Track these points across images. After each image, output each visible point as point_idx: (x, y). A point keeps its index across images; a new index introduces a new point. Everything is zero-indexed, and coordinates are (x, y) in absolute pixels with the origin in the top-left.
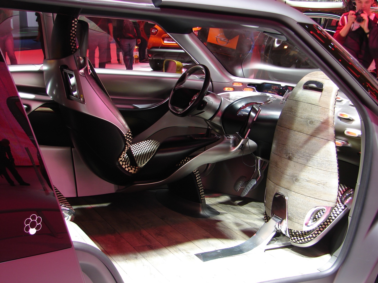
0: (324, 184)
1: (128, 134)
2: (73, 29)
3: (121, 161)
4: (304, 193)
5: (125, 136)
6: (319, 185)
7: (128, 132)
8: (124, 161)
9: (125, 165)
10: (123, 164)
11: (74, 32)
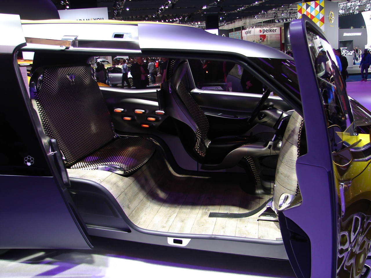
0: (288, 177)
1: (197, 131)
2: (171, 66)
3: (197, 148)
4: (279, 182)
5: (195, 132)
6: (286, 177)
7: (197, 130)
8: (199, 149)
9: (199, 151)
10: (198, 151)
11: (171, 68)
